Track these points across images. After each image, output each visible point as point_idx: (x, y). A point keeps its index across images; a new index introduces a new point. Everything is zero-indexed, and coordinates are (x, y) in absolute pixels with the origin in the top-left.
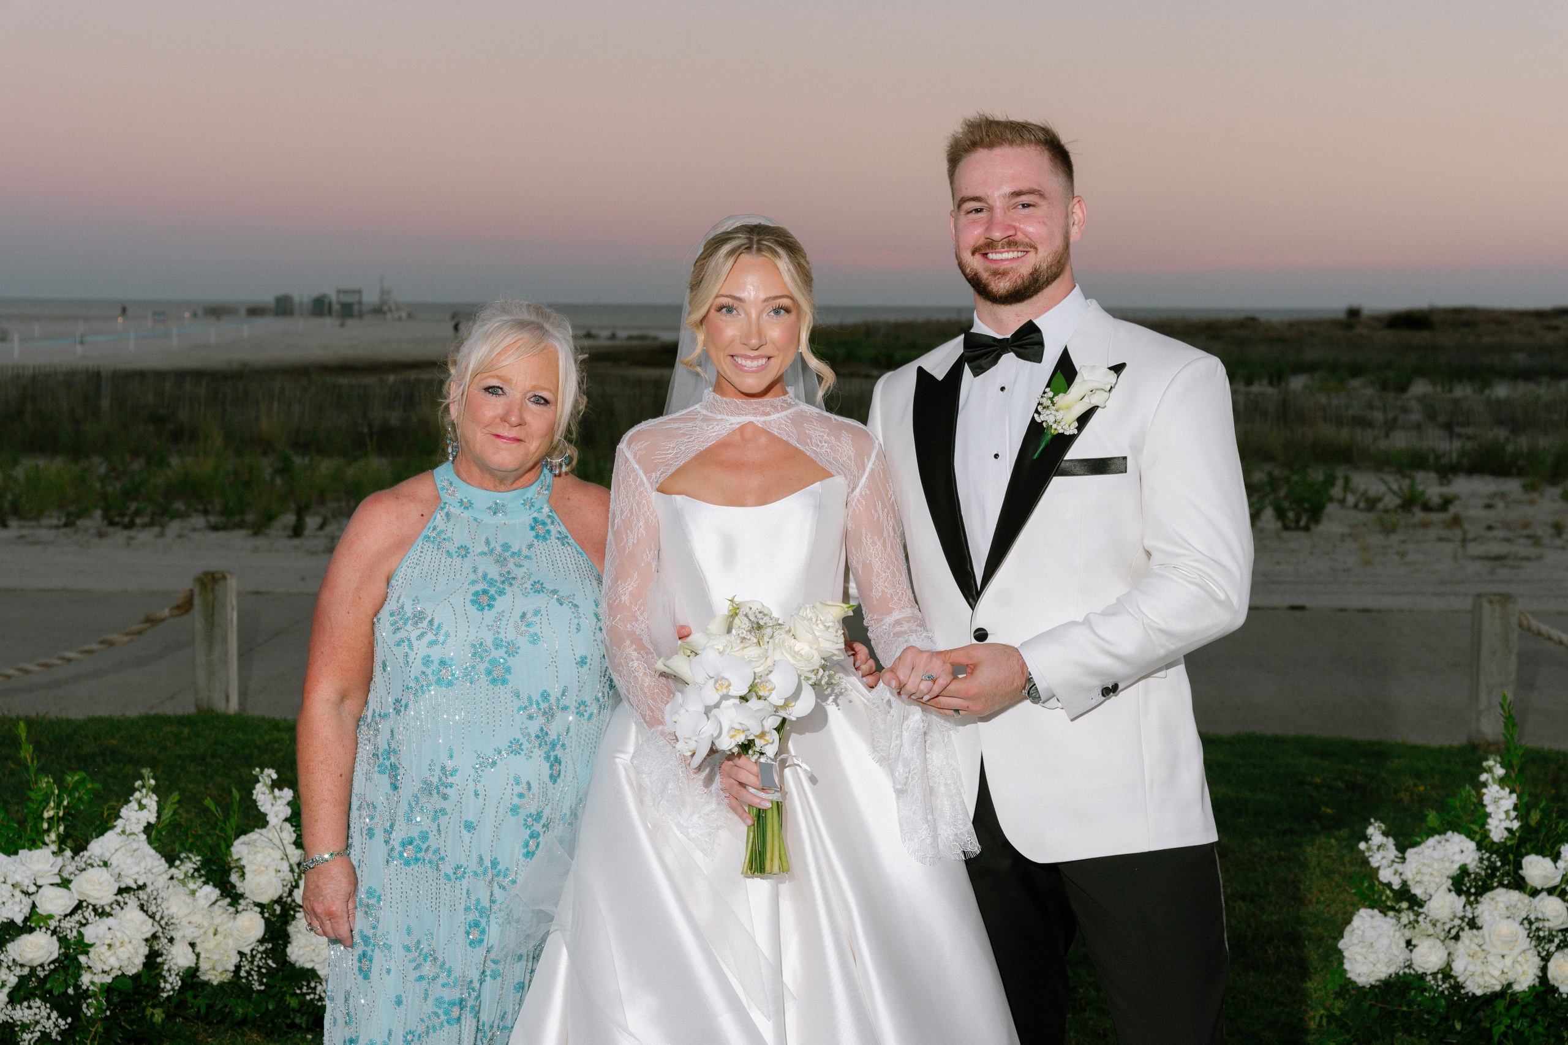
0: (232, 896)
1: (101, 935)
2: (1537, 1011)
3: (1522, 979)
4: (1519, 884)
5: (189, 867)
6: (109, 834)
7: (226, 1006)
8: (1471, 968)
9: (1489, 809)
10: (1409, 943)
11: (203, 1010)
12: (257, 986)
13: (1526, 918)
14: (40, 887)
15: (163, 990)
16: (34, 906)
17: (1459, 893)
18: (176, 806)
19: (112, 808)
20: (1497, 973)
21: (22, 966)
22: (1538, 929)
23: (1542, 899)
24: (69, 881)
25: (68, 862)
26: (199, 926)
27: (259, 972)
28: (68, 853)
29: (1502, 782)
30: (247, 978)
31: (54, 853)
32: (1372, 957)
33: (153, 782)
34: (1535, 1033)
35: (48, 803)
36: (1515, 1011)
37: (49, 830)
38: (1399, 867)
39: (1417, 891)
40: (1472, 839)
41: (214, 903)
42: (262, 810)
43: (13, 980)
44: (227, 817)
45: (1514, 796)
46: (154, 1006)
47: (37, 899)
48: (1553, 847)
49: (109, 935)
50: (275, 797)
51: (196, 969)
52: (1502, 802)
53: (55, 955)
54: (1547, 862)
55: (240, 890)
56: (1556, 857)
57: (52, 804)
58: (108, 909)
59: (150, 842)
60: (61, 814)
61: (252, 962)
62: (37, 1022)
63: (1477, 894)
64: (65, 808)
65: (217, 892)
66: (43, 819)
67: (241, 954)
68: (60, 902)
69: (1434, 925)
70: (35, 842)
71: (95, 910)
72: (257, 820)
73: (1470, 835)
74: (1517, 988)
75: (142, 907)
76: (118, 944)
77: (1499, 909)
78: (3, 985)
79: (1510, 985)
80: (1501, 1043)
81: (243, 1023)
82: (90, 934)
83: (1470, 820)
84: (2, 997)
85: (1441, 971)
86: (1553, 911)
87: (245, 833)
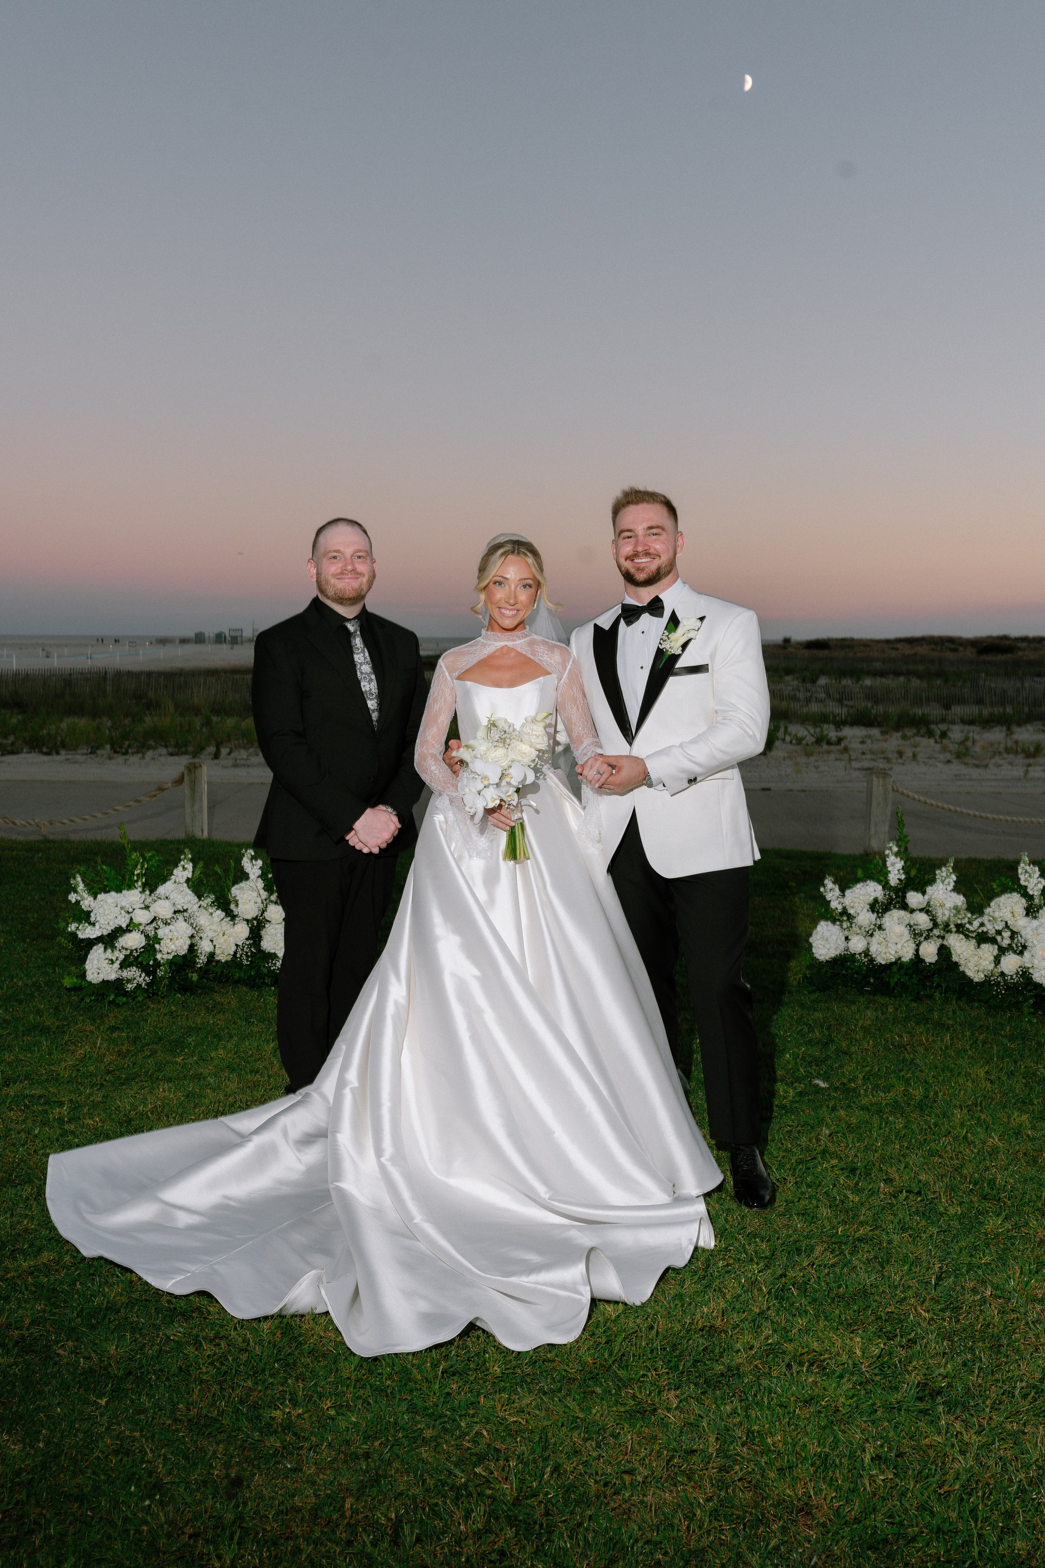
0: (232, 916)
1: (166, 934)
2: (913, 972)
3: (907, 955)
4: (905, 907)
5: (209, 900)
6: (168, 883)
7: (230, 973)
8: (879, 950)
9: (889, 869)
10: (847, 938)
11: (218, 974)
12: (245, 962)
13: (908, 924)
14: (134, 909)
15: (197, 963)
16: (131, 919)
17: (873, 911)
18: (201, 869)
19: (169, 870)
20: (893, 952)
21: (126, 949)
22: (914, 930)
23: (916, 915)
24: (149, 906)
25: (148, 897)
26: (215, 931)
27: (246, 955)
28: (148, 892)
29: (897, 855)
30: (240, 958)
31: (140, 892)
32: (828, 946)
33: (190, 856)
34: (913, 984)
35: (137, 866)
36: (902, 972)
37: (137, 881)
38: (842, 900)
39: (851, 911)
40: (881, 884)
41: (223, 919)
42: (247, 870)
43: (122, 957)
44: (227, 875)
45: (902, 862)
46: (192, 972)
47: (133, 915)
48: (922, 888)
49: (171, 934)
50: (253, 865)
51: (214, 954)
52: (896, 865)
53: (143, 944)
54: (920, 895)
55: (236, 913)
56: (924, 893)
57: (139, 867)
58: (169, 921)
59: (189, 888)
60: (144, 872)
61: (243, 950)
62: (135, 979)
63: (882, 913)
64: (146, 869)
65: (224, 914)
66: (134, 874)
67: (237, 945)
68: (145, 917)
69: (861, 928)
70: (130, 887)
71: (162, 921)
73: (879, 882)
74: (903, 959)
75: (186, 921)
76: (175, 939)
77: (895, 920)
78: (117, 959)
79: (900, 958)
80: (894, 989)
81: (238, 981)
82: (160, 933)
83: (880, 874)
84: (117, 965)
85: (864, 952)
86: (923, 920)
87: (237, 883)
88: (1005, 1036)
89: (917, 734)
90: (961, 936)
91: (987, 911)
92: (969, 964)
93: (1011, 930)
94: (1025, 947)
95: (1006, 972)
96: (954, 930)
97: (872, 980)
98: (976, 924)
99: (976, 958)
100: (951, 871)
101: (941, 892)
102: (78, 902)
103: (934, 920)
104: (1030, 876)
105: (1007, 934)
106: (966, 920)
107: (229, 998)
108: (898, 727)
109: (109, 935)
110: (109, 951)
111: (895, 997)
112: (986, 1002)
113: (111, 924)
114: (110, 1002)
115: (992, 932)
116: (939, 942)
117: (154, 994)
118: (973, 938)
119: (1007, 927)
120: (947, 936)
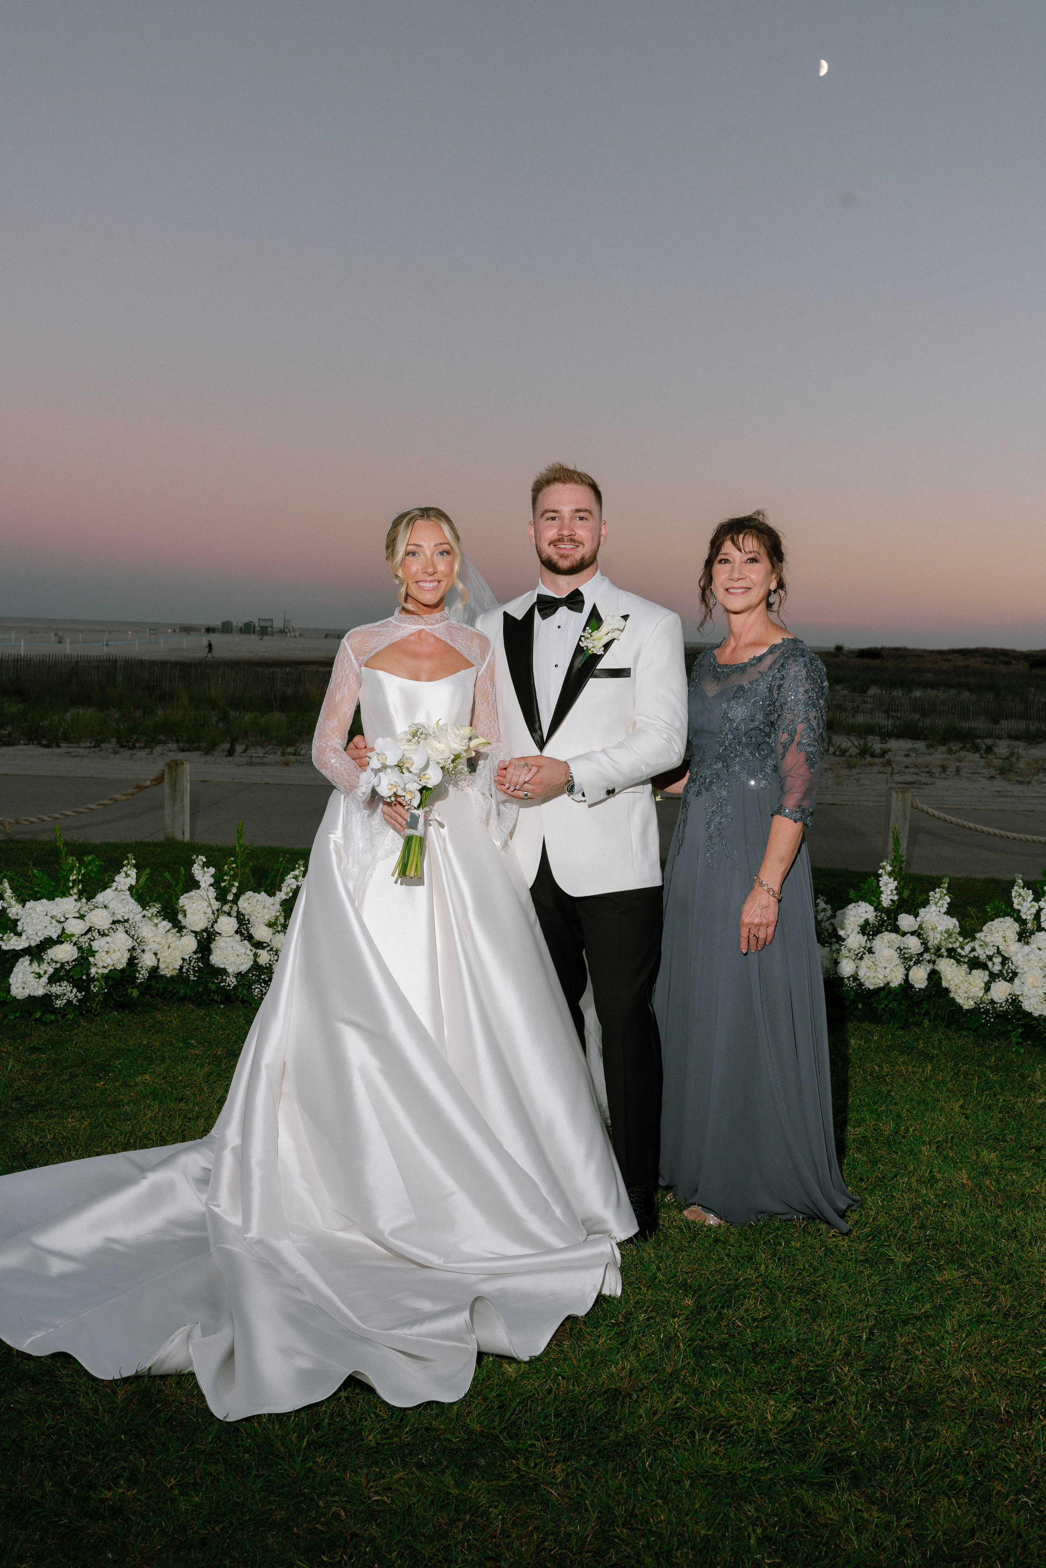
0: (179, 927)
1: (102, 946)
2: (903, 997)
3: (894, 980)
4: (896, 929)
5: (154, 910)
6: (108, 890)
7: (174, 989)
8: (868, 974)
9: (882, 889)
10: (836, 962)
11: (161, 990)
12: (192, 978)
13: (898, 948)
14: (67, 919)
15: (138, 978)
16: (63, 929)
17: (864, 934)
18: (148, 876)
19: (110, 876)
20: (881, 977)
21: (56, 962)
22: (905, 953)
23: (907, 938)
24: (85, 916)
25: (84, 905)
26: (159, 944)
27: (194, 969)
28: (84, 900)
29: (890, 874)
30: (186, 973)
31: (76, 900)
33: (134, 861)
34: (901, 1010)
35: (72, 870)
37: (72, 887)
38: (833, 921)
39: (842, 933)
40: (872, 905)
41: (168, 931)
42: (197, 879)
43: (51, 970)
44: (177, 884)
45: (896, 882)
46: (133, 988)
47: (65, 925)
48: (915, 910)
49: (107, 946)
50: (204, 872)
51: (158, 968)
52: (889, 885)
53: (75, 957)
54: (912, 918)
55: (183, 924)
56: (916, 915)
57: (75, 872)
58: (106, 932)
59: (132, 896)
60: (80, 878)
61: (189, 964)
62: (65, 994)
63: (873, 935)
64: (83, 875)
65: (170, 925)
66: (69, 881)
67: (183, 959)
68: (79, 927)
69: (850, 952)
70: (65, 894)
71: (99, 932)
72: (194, 885)
73: (871, 904)
74: (892, 985)
75: (126, 932)
76: (112, 951)
77: (885, 943)
78: (45, 972)
79: (888, 983)
80: (882, 1015)
81: (184, 998)
82: (95, 945)
83: (872, 896)
84: (45, 979)
85: (852, 976)
86: (913, 944)
87: (187, 892)
88: (989, 1067)
89: (962, 749)
90: (952, 961)
91: (978, 935)
92: (959, 991)
93: (1003, 956)
94: (1015, 974)
95: (996, 1000)
96: (945, 954)
97: (860, 1006)
98: (968, 948)
99: (966, 984)
100: (945, 892)
101: (934, 914)
102: (4, 909)
103: (925, 943)
104: (1024, 900)
105: (998, 960)
106: (958, 944)
107: (172, 1017)
108: (944, 741)
109: (37, 946)
110: (35, 964)
111: (883, 1024)
112: (975, 1030)
113: (40, 934)
114: (36, 1020)
115: (983, 957)
117: (87, 1011)
118: (965, 963)
119: (999, 952)
120: (938, 960)
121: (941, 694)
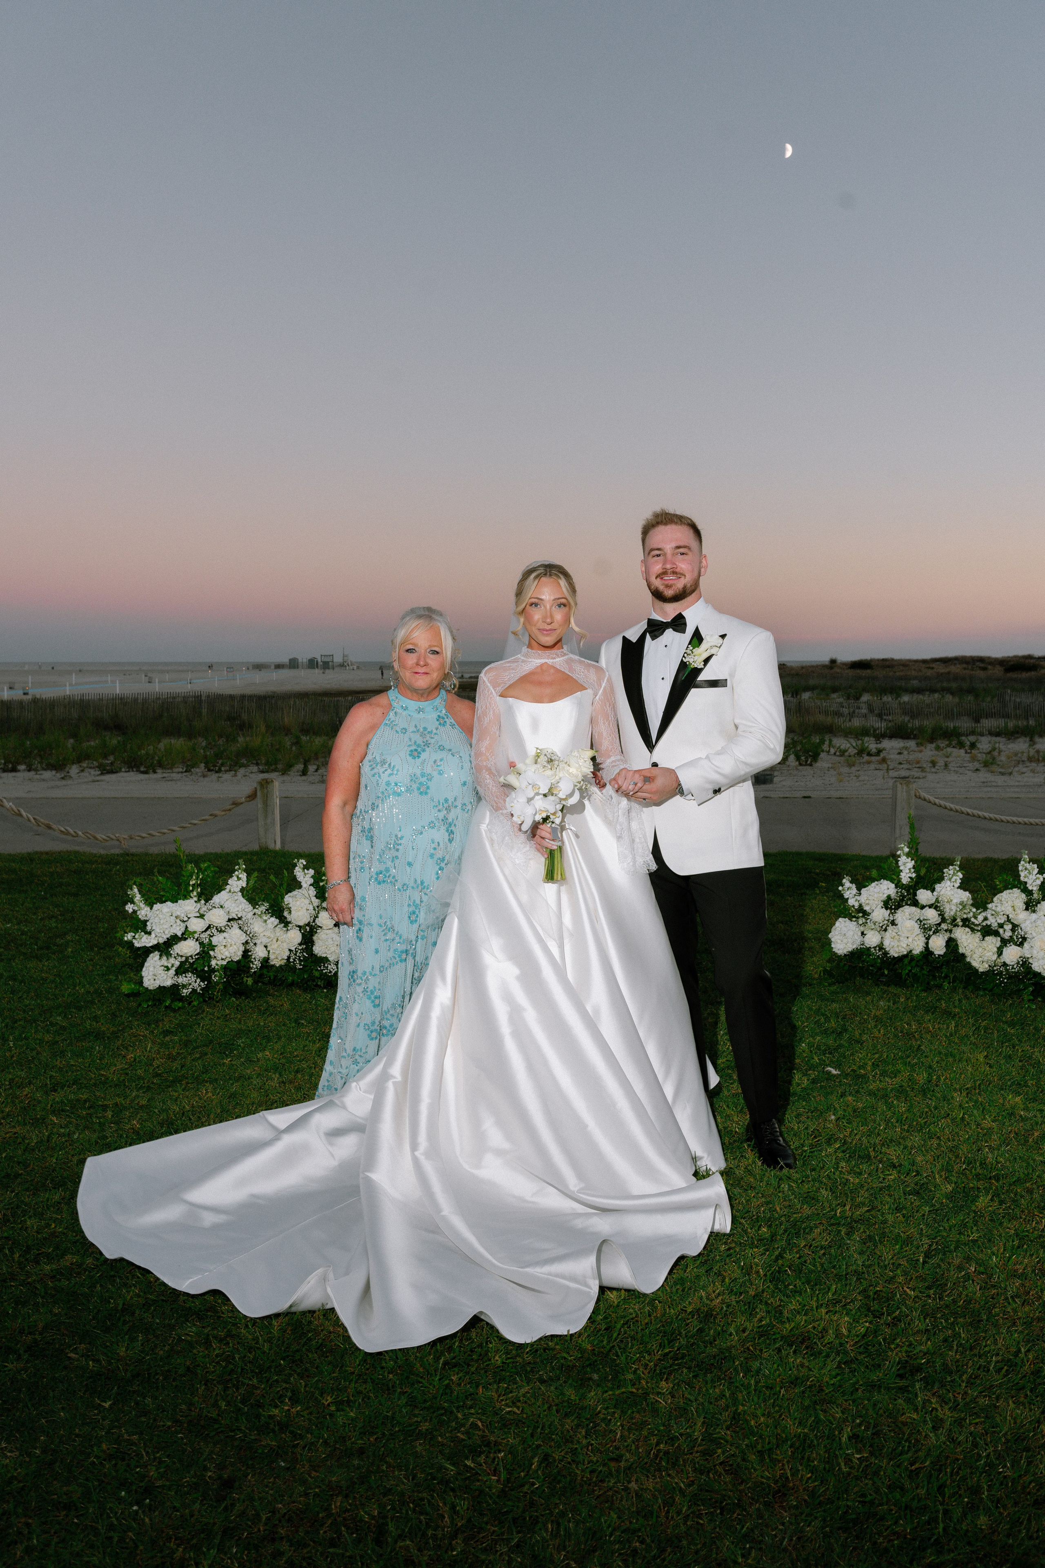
0: (285, 922)
1: (220, 941)
2: (923, 963)
3: (917, 948)
4: (915, 903)
5: (263, 908)
6: (223, 892)
7: (284, 976)
8: (892, 944)
9: (901, 868)
10: (863, 933)
11: (272, 978)
12: (298, 966)
13: (918, 919)
14: (189, 918)
15: (252, 968)
16: (187, 927)
17: (887, 908)
18: (256, 879)
19: (224, 880)
20: (905, 946)
21: (182, 956)
22: (924, 924)
23: (926, 911)
24: (204, 915)
25: (203, 906)
26: (269, 937)
27: (299, 959)
28: (203, 902)
29: (908, 855)
30: (293, 962)
31: (195, 901)
32: (845, 941)
33: (244, 867)
34: (923, 974)
35: (192, 877)
37: (192, 891)
38: (858, 898)
39: (867, 908)
40: (894, 883)
41: (276, 926)
42: (299, 879)
43: (177, 964)
44: (281, 885)
45: (913, 861)
46: (248, 977)
47: (188, 924)
48: (931, 886)
49: (224, 941)
50: (305, 874)
51: (268, 959)
52: (907, 864)
53: (198, 951)
54: (929, 892)
55: (289, 920)
56: (933, 890)
57: (194, 878)
58: (223, 929)
59: (244, 897)
60: (199, 882)
61: (296, 955)
62: (190, 984)
63: (895, 909)
64: (201, 880)
65: (278, 921)
66: (190, 885)
67: (290, 950)
68: (200, 925)
69: (875, 924)
70: (186, 897)
71: (217, 929)
72: (295, 885)
73: (892, 881)
74: (915, 952)
75: (240, 928)
76: (229, 946)
77: (906, 916)
78: (173, 966)
79: (911, 951)
80: (906, 980)
81: (292, 984)
82: (215, 941)
83: (891, 873)
84: (172, 972)
85: (878, 946)
86: (932, 916)
87: (290, 892)
88: (1006, 1022)
89: (948, 746)
90: (967, 929)
91: (990, 906)
92: (974, 956)
93: (1012, 923)
94: (1024, 939)
95: (1008, 962)
96: (961, 924)
97: (886, 972)
98: (980, 918)
99: (980, 949)
100: (958, 869)
101: (949, 889)
102: (135, 912)
103: (942, 915)
104: (1029, 873)
105: (1008, 927)
106: (971, 914)
107: (283, 1001)
108: (932, 740)
109: (165, 943)
110: (165, 958)
111: (907, 988)
112: (991, 990)
113: (166, 932)
114: (166, 1007)
115: (995, 925)
116: (947, 935)
117: (210, 998)
118: (978, 931)
119: (1009, 920)
120: (954, 929)
121: (926, 698)
